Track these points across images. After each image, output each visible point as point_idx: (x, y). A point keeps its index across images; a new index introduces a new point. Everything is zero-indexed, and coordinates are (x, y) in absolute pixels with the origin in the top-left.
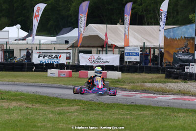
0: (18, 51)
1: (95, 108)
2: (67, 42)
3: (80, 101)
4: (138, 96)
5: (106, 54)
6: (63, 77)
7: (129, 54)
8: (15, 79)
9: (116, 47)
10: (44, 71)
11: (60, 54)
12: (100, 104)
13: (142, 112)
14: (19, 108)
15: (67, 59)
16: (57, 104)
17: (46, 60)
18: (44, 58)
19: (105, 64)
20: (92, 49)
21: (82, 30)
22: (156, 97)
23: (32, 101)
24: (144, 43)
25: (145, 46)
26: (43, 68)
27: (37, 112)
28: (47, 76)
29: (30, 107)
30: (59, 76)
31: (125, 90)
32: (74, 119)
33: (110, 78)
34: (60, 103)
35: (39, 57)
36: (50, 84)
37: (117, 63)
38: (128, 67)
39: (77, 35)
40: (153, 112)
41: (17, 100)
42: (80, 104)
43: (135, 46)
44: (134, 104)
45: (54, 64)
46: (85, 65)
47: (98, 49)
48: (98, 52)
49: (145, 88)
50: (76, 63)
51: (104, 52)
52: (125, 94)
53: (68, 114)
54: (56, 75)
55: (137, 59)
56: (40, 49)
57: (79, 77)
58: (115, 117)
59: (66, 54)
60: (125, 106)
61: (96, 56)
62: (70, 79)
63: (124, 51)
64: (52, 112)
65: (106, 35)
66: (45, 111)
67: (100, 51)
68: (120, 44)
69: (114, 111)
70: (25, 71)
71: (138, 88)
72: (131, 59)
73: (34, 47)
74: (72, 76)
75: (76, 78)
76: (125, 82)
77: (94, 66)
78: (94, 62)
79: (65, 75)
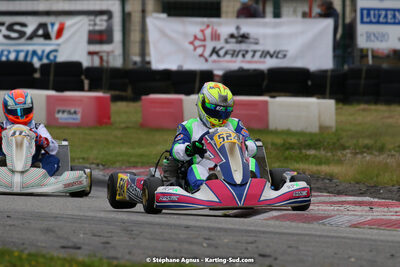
5: (276, 15)
6: (67, 126)
7: (377, 17)
11: (58, 20)
15: (91, 41)
38: (373, 73)
45: (31, 65)
46: (173, 67)
50: (137, 59)
51: (270, 9)
57: (143, 126)
61: (227, 27)
62: (101, 133)
74: (112, 119)
75: (127, 128)
76: (344, 148)
77: (218, 74)
78: (219, 56)
79: (79, 116)
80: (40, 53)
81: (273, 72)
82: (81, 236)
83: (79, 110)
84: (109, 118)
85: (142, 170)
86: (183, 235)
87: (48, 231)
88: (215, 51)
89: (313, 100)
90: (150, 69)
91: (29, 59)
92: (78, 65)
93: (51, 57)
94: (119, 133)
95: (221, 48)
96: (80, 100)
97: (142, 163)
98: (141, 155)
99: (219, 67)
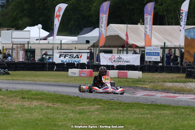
0: (40, 51)
1: (116, 107)
2: (88, 42)
3: (101, 100)
4: (159, 95)
5: (127, 53)
6: (83, 77)
7: (150, 54)
8: (36, 79)
9: (137, 47)
10: (65, 71)
11: (80, 54)
12: (120, 103)
13: (162, 112)
14: (40, 107)
16: (78, 103)
17: (67, 60)
18: (65, 57)
19: (126, 64)
20: (113, 49)
21: (103, 29)
22: (176, 97)
23: (53, 100)
24: (165, 43)
25: (166, 46)
26: (64, 67)
27: (57, 111)
28: (68, 76)
29: (51, 107)
30: (80, 76)
31: (145, 89)
32: (94, 118)
33: (130, 77)
34: (80, 103)
35: (60, 57)
36: (71, 84)
37: (137, 63)
38: (149, 66)
39: (98, 35)
40: (173, 112)
41: (38, 99)
42: (101, 103)
43: (156, 46)
44: (154, 103)
45: (75, 64)
46: (105, 64)
47: (119, 49)
48: (119, 52)
49: (165, 87)
51: (125, 52)
52: (145, 94)
53: (88, 114)
54: (77, 75)
55: (157, 59)
56: (61, 49)
58: (135, 116)
59: (87, 54)
60: (145, 105)
61: (117, 56)
63: (144, 51)
64: (73, 112)
65: (127, 35)
66: (66, 110)
67: (120, 50)
68: (141, 44)
69: (134, 110)
70: (46, 71)
71: (158, 88)
72: (151, 58)
73: (56, 46)
76: (145, 82)
77: (115, 66)
79: (86, 75)
80: (76, 61)
81: (127, 66)
83: (86, 73)
88: (114, 61)
89: (137, 72)
90: (100, 65)
92: (85, 63)
93: (79, 62)
95: (116, 60)
96: (86, 71)
99: (115, 64)
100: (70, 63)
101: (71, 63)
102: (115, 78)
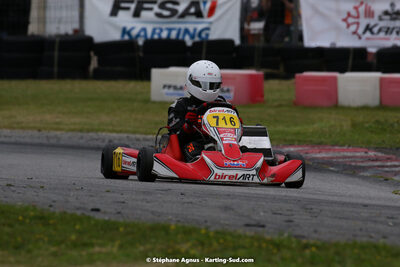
12: (278, 245)
18: (137, 14)
28: (147, 101)
35: (114, 13)
45: (183, 42)
46: (325, 43)
57: (296, 104)
62: (254, 111)
70: (49, 76)
74: (266, 97)
75: (280, 106)
77: (372, 50)
78: (372, 33)
79: (232, 94)
80: (191, 31)
82: (262, 214)
83: (232, 88)
84: (262, 96)
85: (300, 148)
86: (365, 213)
87: (226, 208)
88: (368, 28)
90: (302, 46)
91: (181, 37)
92: (231, 42)
93: (203, 35)
94: (272, 111)
95: (375, 25)
96: (235, 76)
97: (299, 141)
98: (298, 133)
99: (373, 44)
100: (160, 40)
101: (168, 41)
102: (365, 108)
